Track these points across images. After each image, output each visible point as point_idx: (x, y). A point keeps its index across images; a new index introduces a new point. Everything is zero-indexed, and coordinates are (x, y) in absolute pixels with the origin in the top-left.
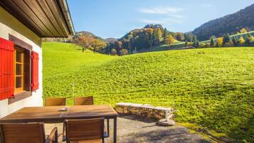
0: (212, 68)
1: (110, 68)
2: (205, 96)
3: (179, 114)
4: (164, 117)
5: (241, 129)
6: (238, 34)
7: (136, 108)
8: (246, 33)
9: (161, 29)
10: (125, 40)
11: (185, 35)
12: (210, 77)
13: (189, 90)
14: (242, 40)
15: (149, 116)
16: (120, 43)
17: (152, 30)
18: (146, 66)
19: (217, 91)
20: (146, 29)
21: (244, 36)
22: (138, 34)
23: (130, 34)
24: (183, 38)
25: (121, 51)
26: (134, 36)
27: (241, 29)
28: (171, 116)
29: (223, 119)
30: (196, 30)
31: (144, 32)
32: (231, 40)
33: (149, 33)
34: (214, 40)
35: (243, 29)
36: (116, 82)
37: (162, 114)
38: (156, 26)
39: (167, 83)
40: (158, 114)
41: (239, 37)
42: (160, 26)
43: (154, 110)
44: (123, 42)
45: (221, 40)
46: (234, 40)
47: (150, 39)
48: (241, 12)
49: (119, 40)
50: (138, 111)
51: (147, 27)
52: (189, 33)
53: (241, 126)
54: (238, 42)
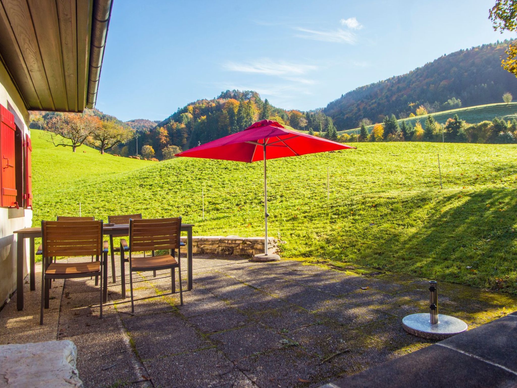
0: (349, 177)
1: (150, 182)
2: (332, 218)
3: (288, 246)
4: (262, 251)
5: (376, 254)
6: (413, 117)
7: (213, 242)
8: (426, 115)
9: (258, 101)
10: (175, 125)
11: (308, 116)
12: (344, 190)
13: (305, 212)
14: (419, 130)
15: (237, 252)
16: (164, 131)
17: (236, 103)
18: (227, 177)
19: (352, 210)
20: (222, 101)
21: (422, 121)
22: (204, 111)
23: (185, 110)
24: (304, 123)
25: (165, 150)
26: (196, 116)
27: (417, 107)
28: (274, 250)
29: (354, 246)
30: (331, 106)
31: (219, 107)
32: (399, 129)
33: (231, 111)
34: (367, 127)
35: (422, 108)
36: (166, 207)
37: (259, 246)
38: (245, 95)
39: (268, 204)
40: (252, 248)
41: (414, 123)
42: (255, 94)
43: (244, 242)
44: (170, 130)
45: (379, 127)
46: (404, 130)
47: (232, 123)
48: (418, 73)
49: (161, 124)
50: (216, 246)
51: (225, 95)
52: (316, 112)
53: (376, 251)
54: (413, 133)
